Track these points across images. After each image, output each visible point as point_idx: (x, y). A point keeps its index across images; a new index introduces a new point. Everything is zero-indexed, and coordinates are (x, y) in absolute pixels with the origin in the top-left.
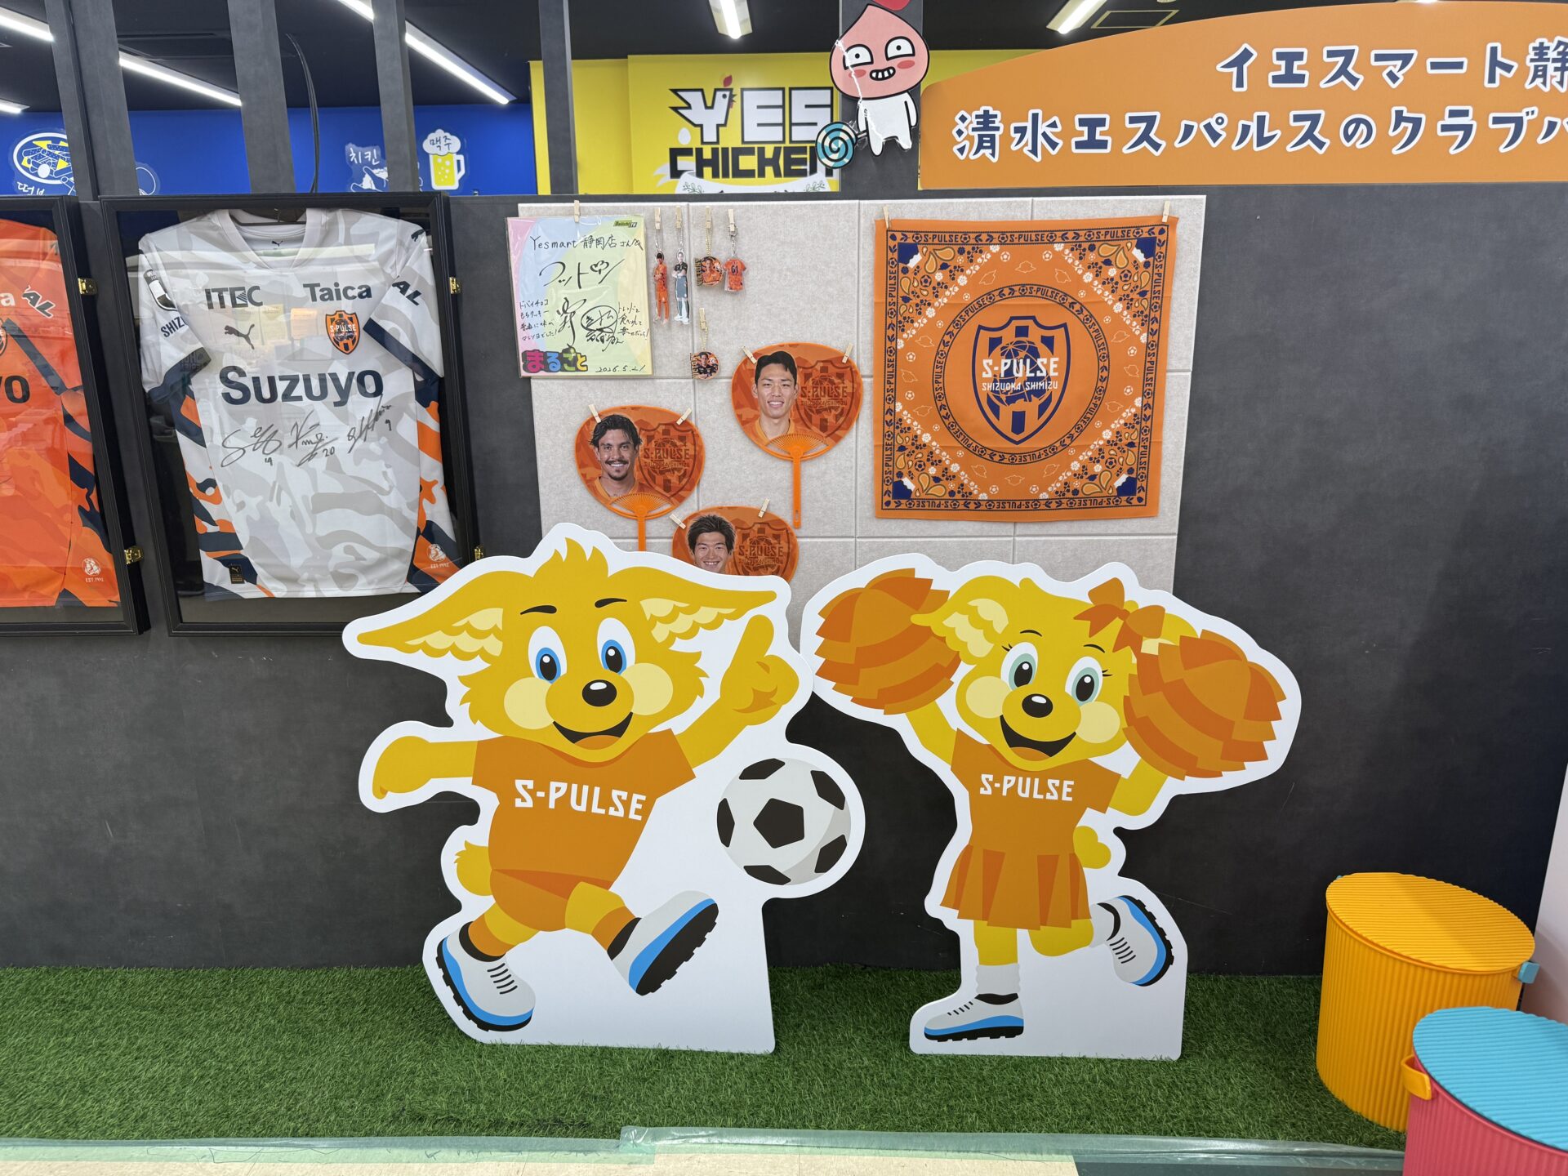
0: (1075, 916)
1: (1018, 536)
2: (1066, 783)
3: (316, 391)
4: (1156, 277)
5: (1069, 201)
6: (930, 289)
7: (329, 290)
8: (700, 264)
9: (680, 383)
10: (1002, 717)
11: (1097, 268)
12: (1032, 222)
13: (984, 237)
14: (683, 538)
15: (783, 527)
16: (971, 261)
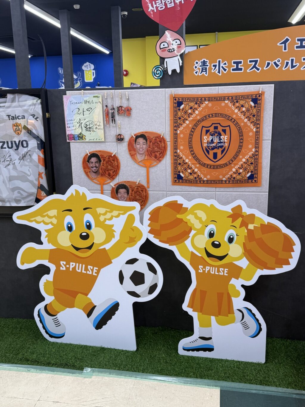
0: (229, 313)
1: (217, 192)
2: (226, 269)
3: (10, 146)
4: (258, 110)
5: (229, 87)
6: (187, 115)
7: (14, 117)
8: (118, 108)
9: (113, 144)
10: (205, 248)
11: (239, 108)
12: (218, 94)
13: (203, 99)
14: (114, 191)
15: (144, 188)
16: (200, 106)
